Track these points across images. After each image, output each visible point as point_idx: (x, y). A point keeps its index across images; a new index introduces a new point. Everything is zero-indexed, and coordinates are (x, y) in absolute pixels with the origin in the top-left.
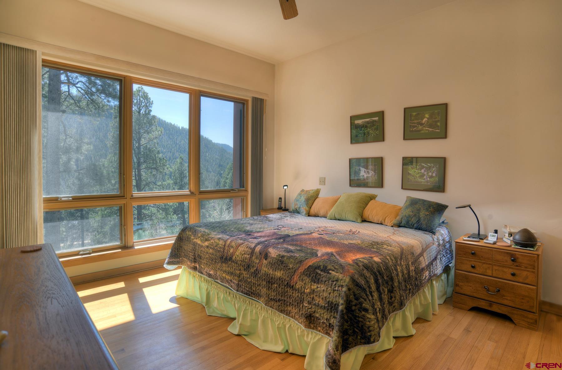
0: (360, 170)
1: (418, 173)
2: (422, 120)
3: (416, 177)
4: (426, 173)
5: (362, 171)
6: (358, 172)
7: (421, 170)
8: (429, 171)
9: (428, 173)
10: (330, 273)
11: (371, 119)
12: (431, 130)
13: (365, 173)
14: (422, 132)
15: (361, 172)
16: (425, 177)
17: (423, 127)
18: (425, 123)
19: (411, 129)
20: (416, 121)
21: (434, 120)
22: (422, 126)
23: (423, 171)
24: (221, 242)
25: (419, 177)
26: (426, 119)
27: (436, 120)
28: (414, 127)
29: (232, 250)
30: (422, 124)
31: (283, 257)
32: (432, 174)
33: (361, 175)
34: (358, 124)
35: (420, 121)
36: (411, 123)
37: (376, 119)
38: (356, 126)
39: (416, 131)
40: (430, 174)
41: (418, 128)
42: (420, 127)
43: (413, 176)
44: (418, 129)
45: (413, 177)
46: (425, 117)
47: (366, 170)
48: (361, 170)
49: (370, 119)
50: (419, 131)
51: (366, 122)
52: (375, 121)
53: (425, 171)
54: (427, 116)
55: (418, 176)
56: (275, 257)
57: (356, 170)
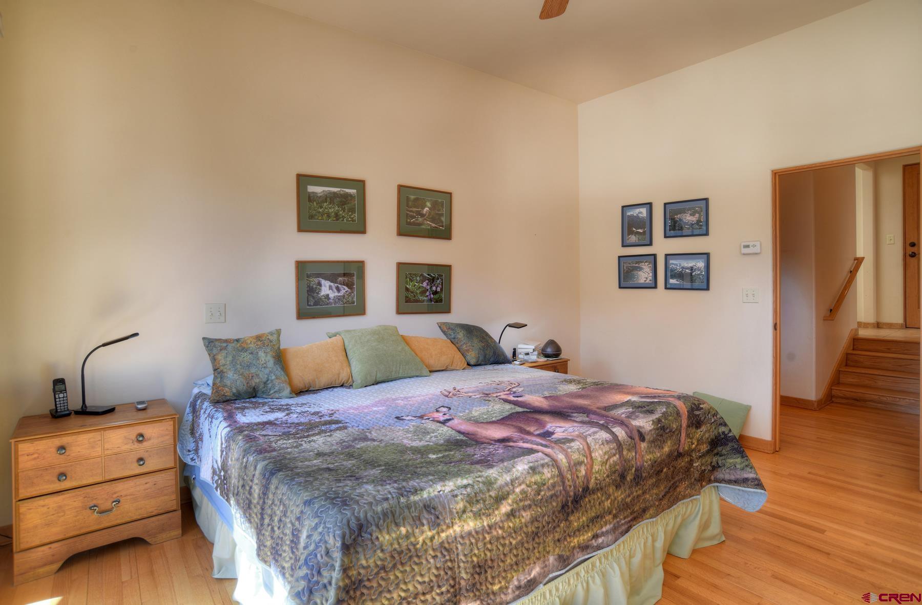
0: (320, 284)
1: (419, 288)
2: (423, 208)
3: (417, 293)
4: (429, 287)
5: (325, 286)
6: (316, 288)
7: (422, 284)
8: (433, 285)
9: (431, 288)
10: (702, 408)
11: (343, 191)
12: (434, 225)
13: (331, 290)
14: (423, 227)
15: (323, 288)
16: (428, 294)
17: (424, 220)
18: (425, 215)
19: (409, 220)
20: (414, 209)
21: (437, 212)
22: (423, 218)
23: (425, 284)
24: (547, 473)
25: (420, 293)
26: (428, 209)
27: (439, 212)
28: (413, 217)
29: (583, 471)
30: (422, 215)
31: (659, 420)
32: (436, 288)
33: (322, 294)
34: (313, 193)
35: (420, 210)
36: (408, 211)
37: (353, 191)
38: (309, 197)
39: (414, 224)
40: (434, 288)
41: (417, 220)
42: (420, 219)
43: (412, 292)
44: (418, 222)
45: (412, 294)
46: (426, 206)
47: (332, 284)
48: (323, 285)
49: (339, 189)
50: (419, 224)
51: (330, 193)
52: (350, 195)
53: (428, 285)
54: (428, 204)
55: (418, 292)
56: (652, 427)
57: (311, 285)
